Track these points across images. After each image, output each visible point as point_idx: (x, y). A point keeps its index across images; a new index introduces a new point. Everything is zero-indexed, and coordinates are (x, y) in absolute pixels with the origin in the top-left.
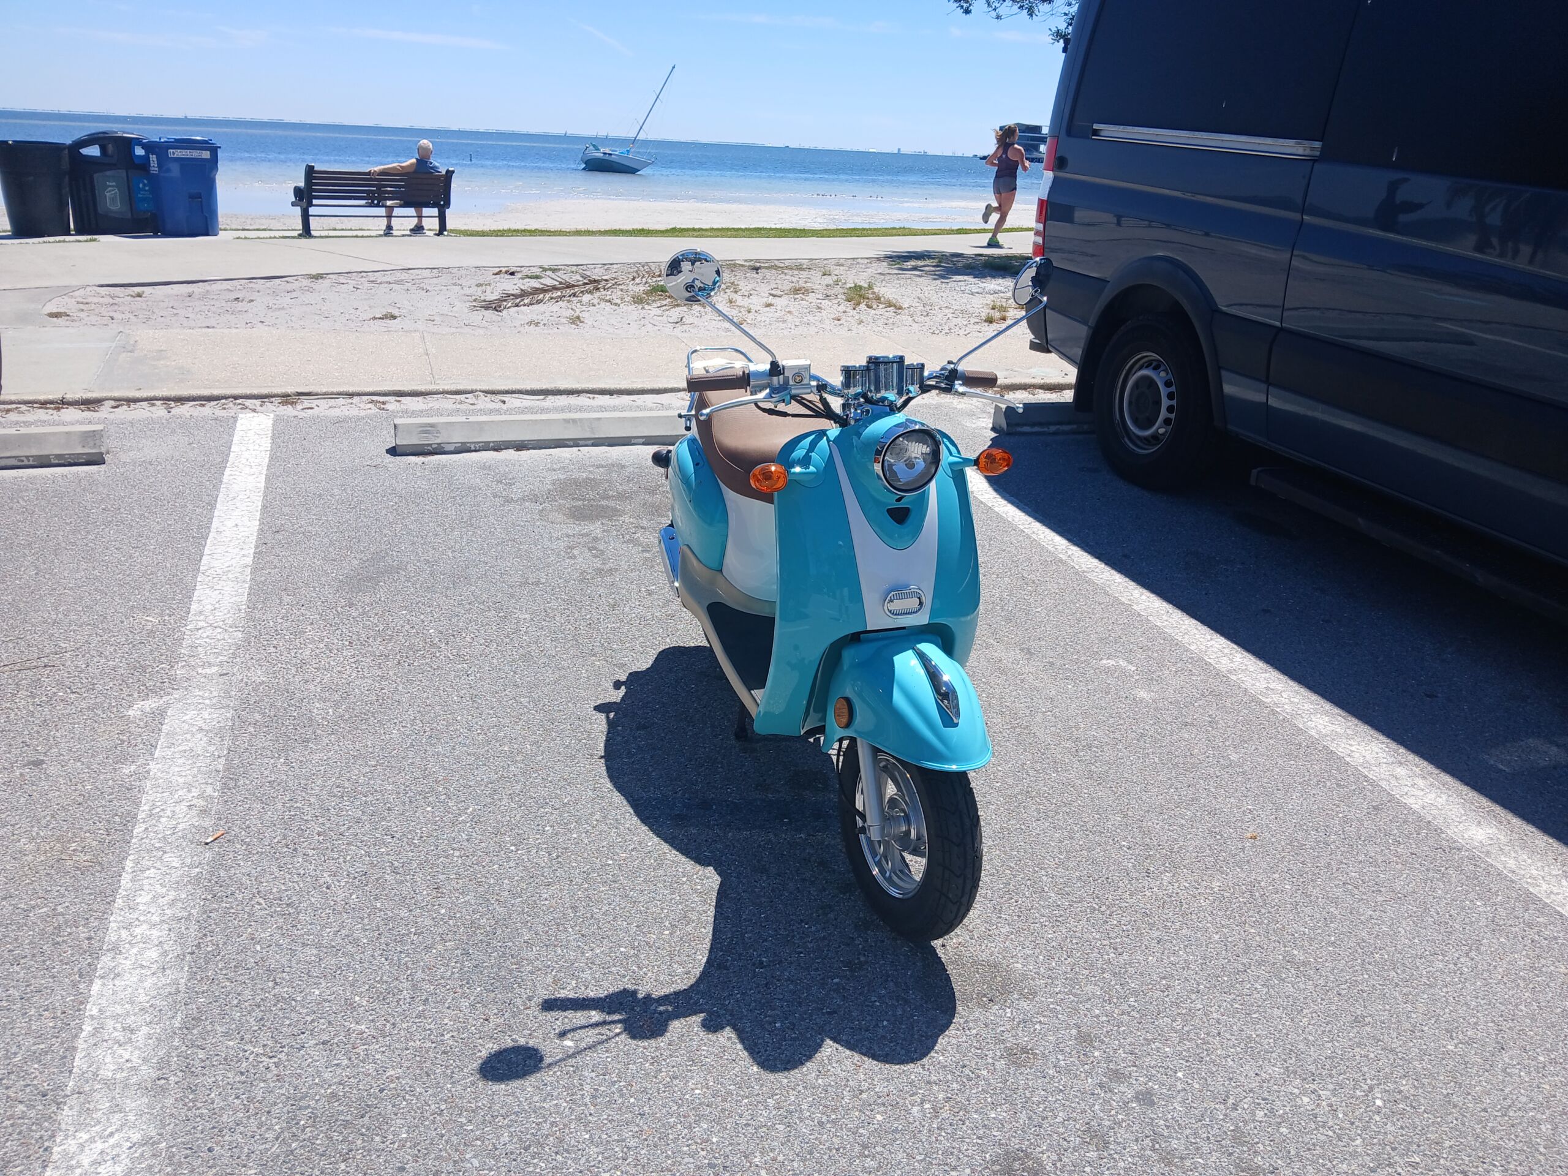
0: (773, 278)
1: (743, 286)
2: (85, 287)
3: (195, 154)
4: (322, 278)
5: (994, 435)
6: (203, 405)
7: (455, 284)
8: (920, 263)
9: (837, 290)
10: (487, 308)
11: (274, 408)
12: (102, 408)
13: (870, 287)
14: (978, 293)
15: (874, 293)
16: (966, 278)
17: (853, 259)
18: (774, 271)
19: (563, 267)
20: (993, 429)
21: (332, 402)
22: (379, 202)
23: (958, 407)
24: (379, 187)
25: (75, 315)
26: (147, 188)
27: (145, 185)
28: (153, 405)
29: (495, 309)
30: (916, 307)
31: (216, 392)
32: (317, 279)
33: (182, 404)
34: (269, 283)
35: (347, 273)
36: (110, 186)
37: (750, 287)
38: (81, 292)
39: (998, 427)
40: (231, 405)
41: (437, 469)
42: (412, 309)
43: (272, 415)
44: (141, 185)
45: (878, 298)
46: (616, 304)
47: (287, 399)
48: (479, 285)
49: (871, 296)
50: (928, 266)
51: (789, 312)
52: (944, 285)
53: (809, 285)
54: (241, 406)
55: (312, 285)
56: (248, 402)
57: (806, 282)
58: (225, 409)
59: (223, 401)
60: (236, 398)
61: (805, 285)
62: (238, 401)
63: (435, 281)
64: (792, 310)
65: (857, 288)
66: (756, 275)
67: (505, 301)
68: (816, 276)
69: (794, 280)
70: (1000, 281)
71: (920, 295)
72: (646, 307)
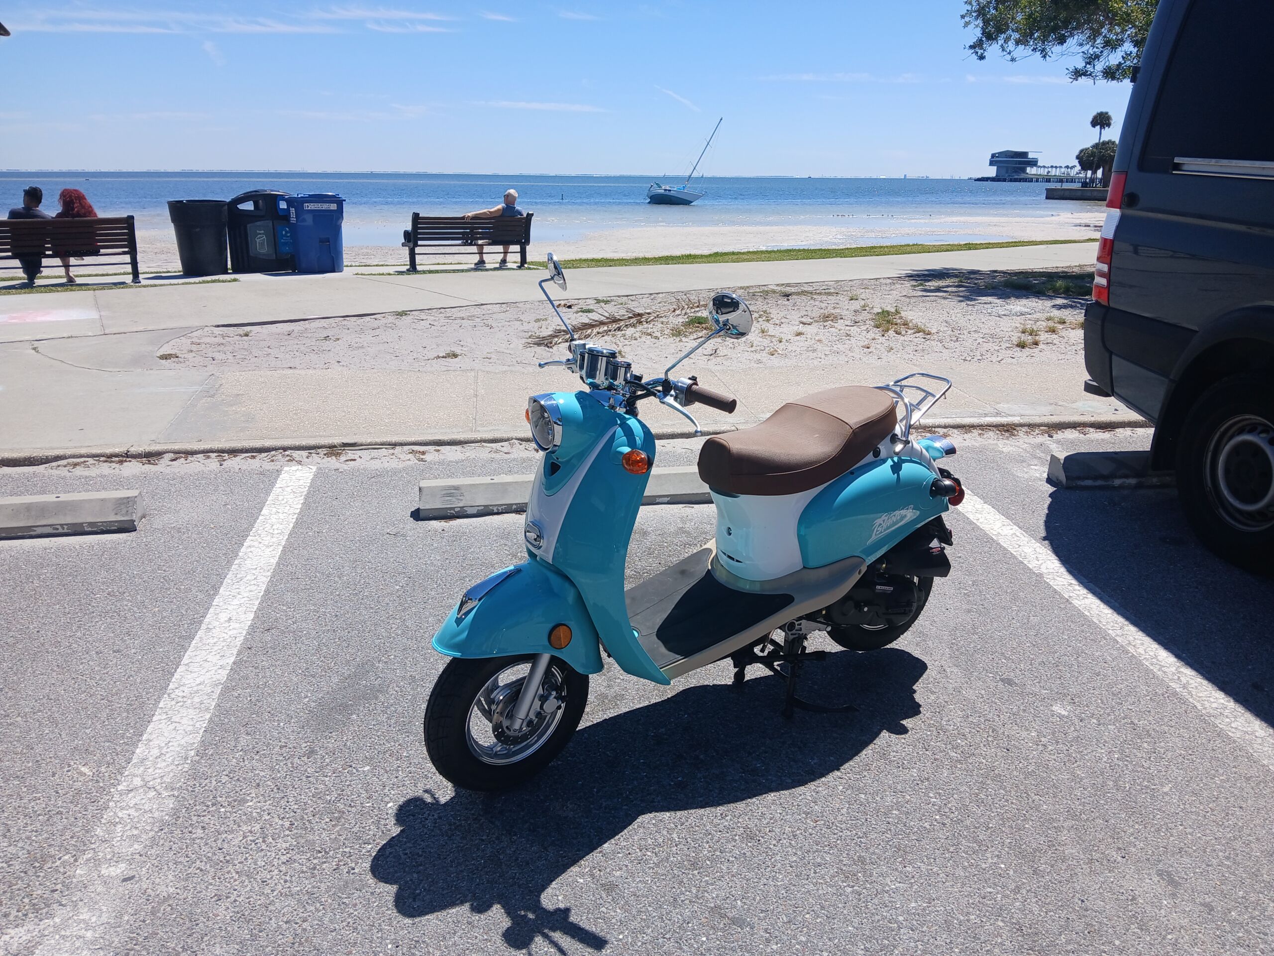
0: (803, 304)
1: (775, 314)
2: (202, 328)
3: (325, 206)
4: (406, 314)
5: (1051, 489)
6: (253, 457)
7: (517, 320)
8: (941, 283)
9: (865, 315)
10: (539, 344)
11: (319, 460)
12: (162, 461)
13: (897, 312)
14: (1004, 315)
15: (901, 318)
16: (990, 299)
17: (877, 279)
18: (803, 297)
19: (615, 298)
20: (1049, 481)
21: (374, 453)
22: (471, 242)
23: (1004, 450)
24: (472, 229)
25: (183, 356)
26: (289, 235)
27: (287, 232)
28: (209, 457)
29: (546, 345)
30: (944, 332)
31: (268, 443)
32: (402, 316)
33: (235, 456)
34: (360, 321)
35: (428, 310)
36: (260, 234)
37: (782, 314)
38: (199, 332)
39: (1054, 479)
40: (280, 456)
41: (457, 537)
42: (474, 346)
43: (314, 469)
44: (284, 233)
45: (906, 324)
46: (657, 338)
47: (333, 450)
48: (537, 320)
49: (899, 321)
50: (951, 286)
51: (819, 341)
52: (970, 308)
53: (837, 311)
54: (289, 458)
55: (396, 322)
56: (296, 454)
57: (834, 308)
58: (273, 461)
59: (273, 453)
60: (285, 449)
61: (833, 311)
62: (287, 453)
63: (502, 315)
64: (823, 338)
65: (885, 313)
66: (787, 302)
67: (557, 336)
68: (843, 300)
69: (823, 305)
70: (1024, 301)
71: (948, 319)
72: (684, 339)
